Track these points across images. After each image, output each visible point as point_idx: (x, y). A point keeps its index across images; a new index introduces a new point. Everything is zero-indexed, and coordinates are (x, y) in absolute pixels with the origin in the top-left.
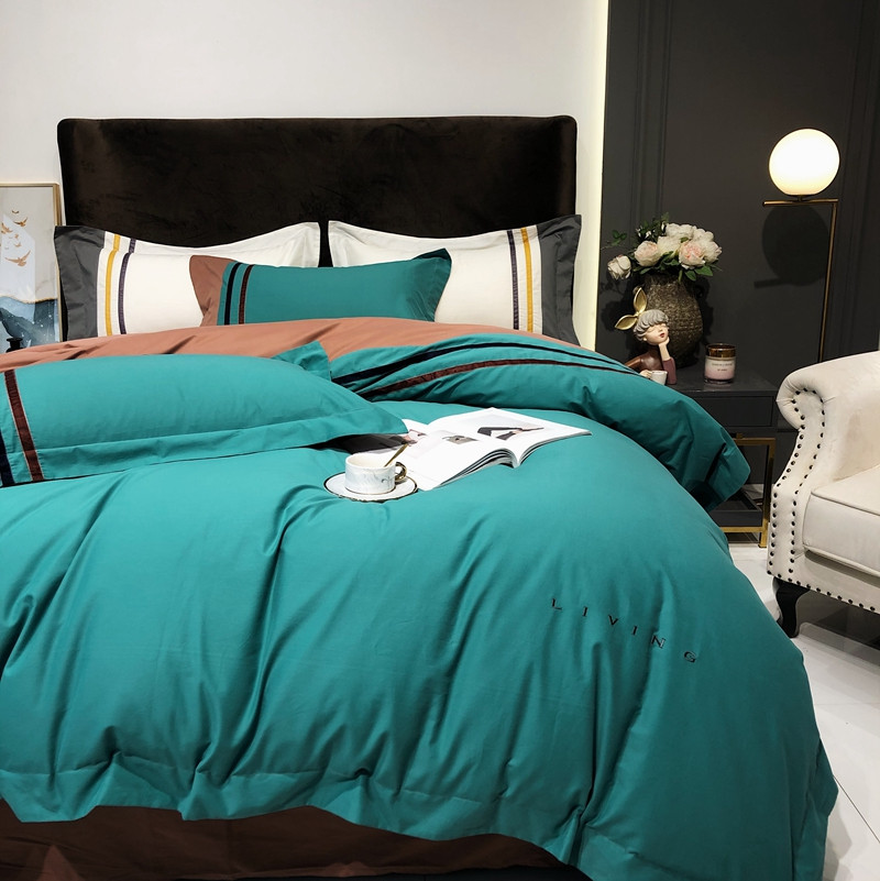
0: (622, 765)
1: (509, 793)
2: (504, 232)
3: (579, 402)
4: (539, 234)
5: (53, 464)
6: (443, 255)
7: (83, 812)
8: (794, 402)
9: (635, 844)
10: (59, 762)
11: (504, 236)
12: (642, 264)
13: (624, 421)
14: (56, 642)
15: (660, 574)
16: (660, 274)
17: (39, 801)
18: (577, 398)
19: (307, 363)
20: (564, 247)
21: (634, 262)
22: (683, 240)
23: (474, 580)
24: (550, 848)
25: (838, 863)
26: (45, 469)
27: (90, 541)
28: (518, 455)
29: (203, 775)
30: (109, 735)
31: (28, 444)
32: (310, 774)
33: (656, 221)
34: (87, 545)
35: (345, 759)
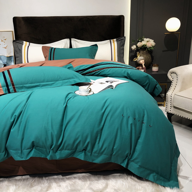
0: (137, 148)
1: (114, 154)
2: (109, 40)
3: (126, 76)
4: (117, 41)
5: (18, 89)
6: (96, 45)
7: (28, 158)
8: (171, 75)
9: (139, 164)
10: (23, 148)
11: (109, 41)
12: (139, 47)
13: (136, 80)
14: (21, 124)
15: (144, 110)
16: (142, 49)
17: (19, 156)
18: (126, 75)
19: (69, 68)
20: (122, 44)
21: (137, 46)
22: (147, 42)
23: (106, 111)
24: (122, 165)
25: (180, 168)
26: (17, 90)
27: (27, 104)
28: (114, 86)
29: (52, 151)
30: (33, 143)
31: (13, 85)
32: (74, 150)
33: (142, 38)
34: (27, 105)
35: (81, 147)
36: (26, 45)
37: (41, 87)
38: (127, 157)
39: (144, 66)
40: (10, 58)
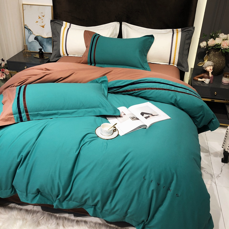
1: (128, 216)
2: (171, 30)
3: (173, 102)
4: (181, 31)
5: (33, 116)
6: (152, 37)
12: (209, 46)
13: (185, 109)
15: (174, 173)
17: (24, 198)
19: (102, 82)
20: (188, 36)
21: (207, 44)
22: (223, 40)
26: (31, 118)
27: (37, 142)
29: (58, 200)
30: (38, 190)
32: (82, 203)
34: (36, 145)
35: (90, 203)
36: (66, 26)
37: (60, 115)
38: (143, 222)
39: (211, 75)
40: (48, 39)
